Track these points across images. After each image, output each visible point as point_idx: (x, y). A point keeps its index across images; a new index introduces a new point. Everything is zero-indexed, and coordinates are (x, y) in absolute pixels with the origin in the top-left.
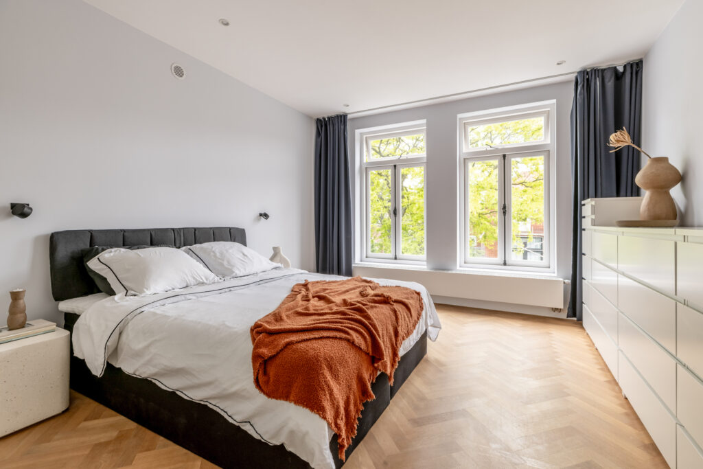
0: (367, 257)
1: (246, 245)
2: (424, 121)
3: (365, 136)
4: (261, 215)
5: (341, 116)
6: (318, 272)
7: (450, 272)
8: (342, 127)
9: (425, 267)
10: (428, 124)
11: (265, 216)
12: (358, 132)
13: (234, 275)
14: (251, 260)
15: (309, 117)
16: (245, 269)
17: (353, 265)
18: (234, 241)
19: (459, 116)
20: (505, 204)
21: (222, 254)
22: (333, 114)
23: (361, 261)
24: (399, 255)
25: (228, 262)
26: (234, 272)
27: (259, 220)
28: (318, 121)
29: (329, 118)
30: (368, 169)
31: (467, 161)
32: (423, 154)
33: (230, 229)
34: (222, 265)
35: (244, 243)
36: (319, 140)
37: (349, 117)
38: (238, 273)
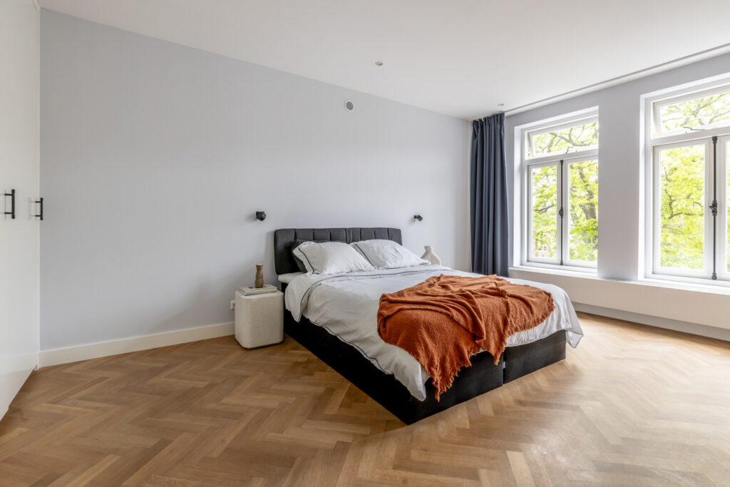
0: (528, 261)
1: (401, 244)
2: (597, 108)
3: (526, 132)
4: (415, 217)
5: (497, 115)
6: (473, 271)
8: (499, 127)
9: (596, 275)
10: (600, 111)
11: (419, 218)
12: (517, 129)
13: (386, 266)
14: (400, 255)
15: (464, 121)
16: (396, 263)
17: (510, 268)
18: (391, 240)
19: (643, 97)
21: (378, 249)
22: (489, 114)
23: (521, 265)
24: (567, 259)
25: (383, 256)
26: (386, 264)
27: (414, 221)
28: (475, 123)
29: (485, 119)
30: (530, 167)
31: (656, 149)
32: (595, 145)
33: (388, 229)
34: (378, 258)
35: (400, 243)
36: (476, 141)
37: (506, 114)
38: (391, 266)
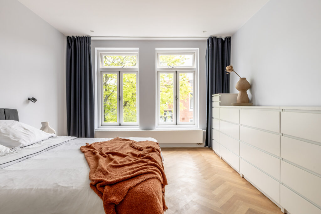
0: (101, 125)
1: (19, 121)
2: (138, 49)
3: (100, 52)
4: (29, 99)
5: (87, 37)
7: (152, 130)
8: (87, 45)
9: (139, 129)
10: (140, 51)
11: (34, 100)
12: (96, 49)
13: (21, 145)
14: (32, 133)
15: (62, 34)
16: (30, 140)
17: (95, 131)
18: (9, 119)
19: (157, 49)
20: (176, 95)
21: (6, 130)
22: (81, 35)
23: (98, 128)
24: (123, 122)
25: (14, 136)
26: (21, 143)
27: (28, 102)
28: (69, 38)
29: (77, 37)
30: (102, 73)
31: (159, 72)
32: (137, 67)
33: (5, 110)
34: (9, 139)
36: (70, 50)
37: (92, 39)
38: (25, 144)
